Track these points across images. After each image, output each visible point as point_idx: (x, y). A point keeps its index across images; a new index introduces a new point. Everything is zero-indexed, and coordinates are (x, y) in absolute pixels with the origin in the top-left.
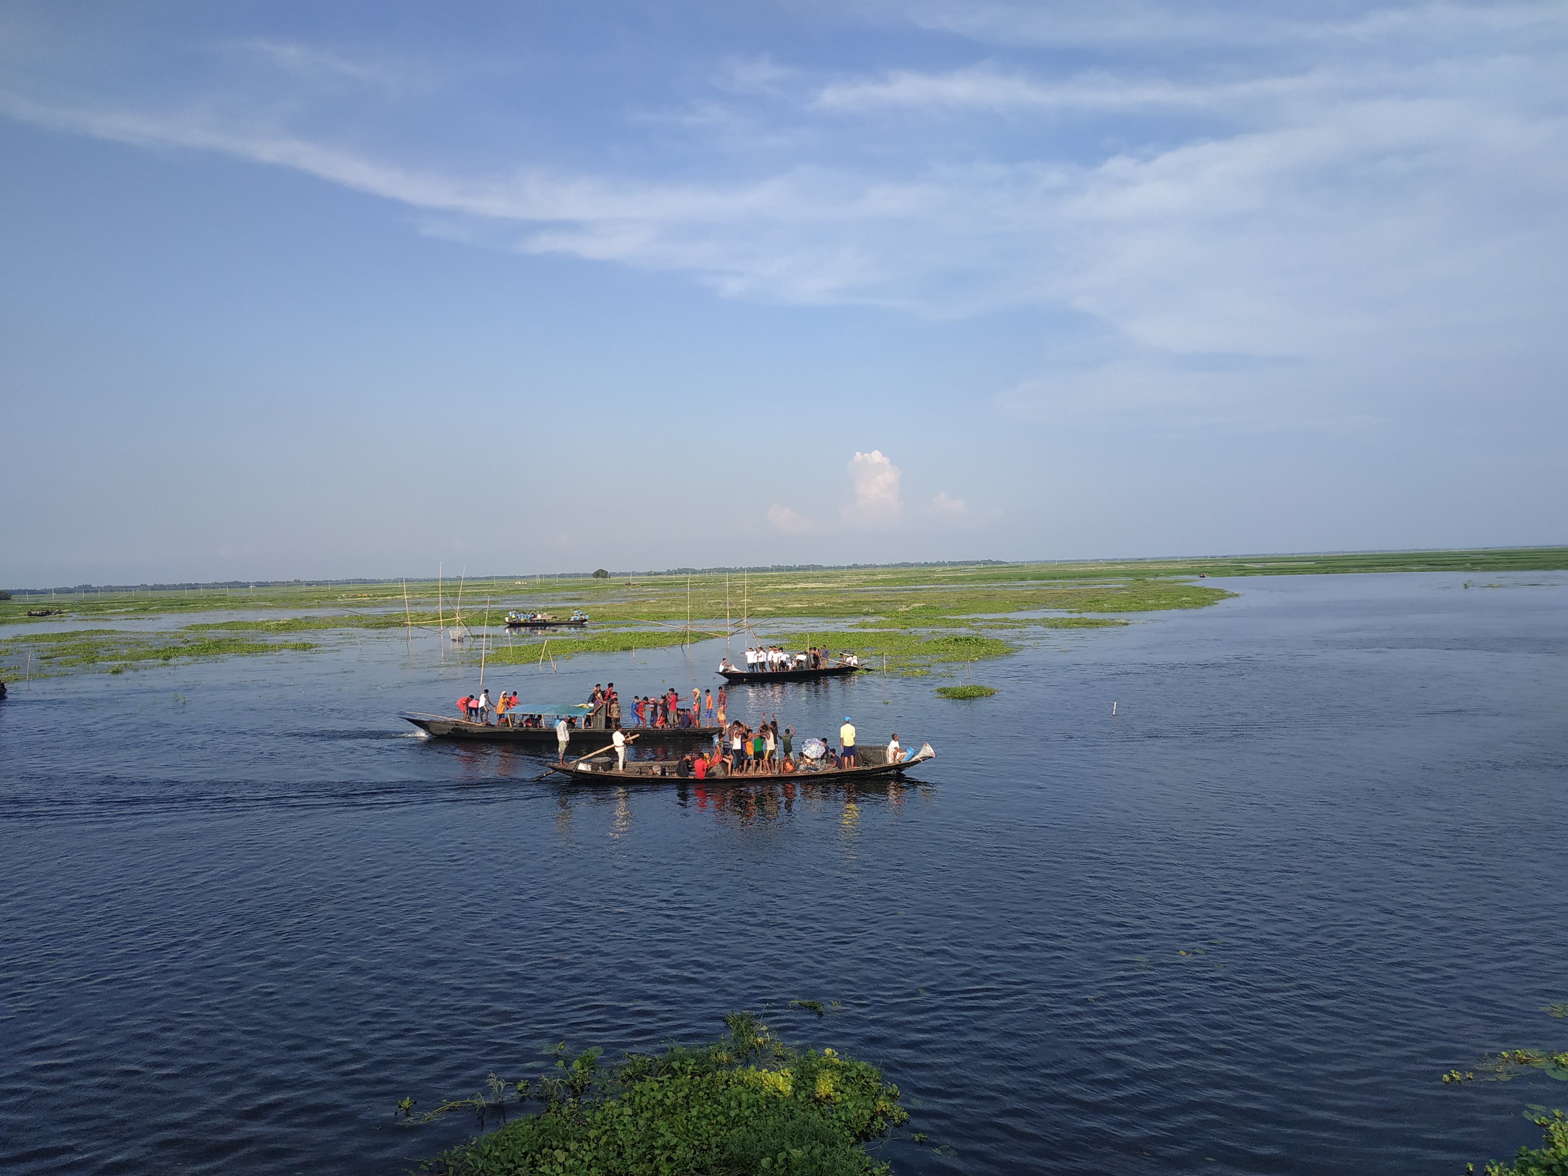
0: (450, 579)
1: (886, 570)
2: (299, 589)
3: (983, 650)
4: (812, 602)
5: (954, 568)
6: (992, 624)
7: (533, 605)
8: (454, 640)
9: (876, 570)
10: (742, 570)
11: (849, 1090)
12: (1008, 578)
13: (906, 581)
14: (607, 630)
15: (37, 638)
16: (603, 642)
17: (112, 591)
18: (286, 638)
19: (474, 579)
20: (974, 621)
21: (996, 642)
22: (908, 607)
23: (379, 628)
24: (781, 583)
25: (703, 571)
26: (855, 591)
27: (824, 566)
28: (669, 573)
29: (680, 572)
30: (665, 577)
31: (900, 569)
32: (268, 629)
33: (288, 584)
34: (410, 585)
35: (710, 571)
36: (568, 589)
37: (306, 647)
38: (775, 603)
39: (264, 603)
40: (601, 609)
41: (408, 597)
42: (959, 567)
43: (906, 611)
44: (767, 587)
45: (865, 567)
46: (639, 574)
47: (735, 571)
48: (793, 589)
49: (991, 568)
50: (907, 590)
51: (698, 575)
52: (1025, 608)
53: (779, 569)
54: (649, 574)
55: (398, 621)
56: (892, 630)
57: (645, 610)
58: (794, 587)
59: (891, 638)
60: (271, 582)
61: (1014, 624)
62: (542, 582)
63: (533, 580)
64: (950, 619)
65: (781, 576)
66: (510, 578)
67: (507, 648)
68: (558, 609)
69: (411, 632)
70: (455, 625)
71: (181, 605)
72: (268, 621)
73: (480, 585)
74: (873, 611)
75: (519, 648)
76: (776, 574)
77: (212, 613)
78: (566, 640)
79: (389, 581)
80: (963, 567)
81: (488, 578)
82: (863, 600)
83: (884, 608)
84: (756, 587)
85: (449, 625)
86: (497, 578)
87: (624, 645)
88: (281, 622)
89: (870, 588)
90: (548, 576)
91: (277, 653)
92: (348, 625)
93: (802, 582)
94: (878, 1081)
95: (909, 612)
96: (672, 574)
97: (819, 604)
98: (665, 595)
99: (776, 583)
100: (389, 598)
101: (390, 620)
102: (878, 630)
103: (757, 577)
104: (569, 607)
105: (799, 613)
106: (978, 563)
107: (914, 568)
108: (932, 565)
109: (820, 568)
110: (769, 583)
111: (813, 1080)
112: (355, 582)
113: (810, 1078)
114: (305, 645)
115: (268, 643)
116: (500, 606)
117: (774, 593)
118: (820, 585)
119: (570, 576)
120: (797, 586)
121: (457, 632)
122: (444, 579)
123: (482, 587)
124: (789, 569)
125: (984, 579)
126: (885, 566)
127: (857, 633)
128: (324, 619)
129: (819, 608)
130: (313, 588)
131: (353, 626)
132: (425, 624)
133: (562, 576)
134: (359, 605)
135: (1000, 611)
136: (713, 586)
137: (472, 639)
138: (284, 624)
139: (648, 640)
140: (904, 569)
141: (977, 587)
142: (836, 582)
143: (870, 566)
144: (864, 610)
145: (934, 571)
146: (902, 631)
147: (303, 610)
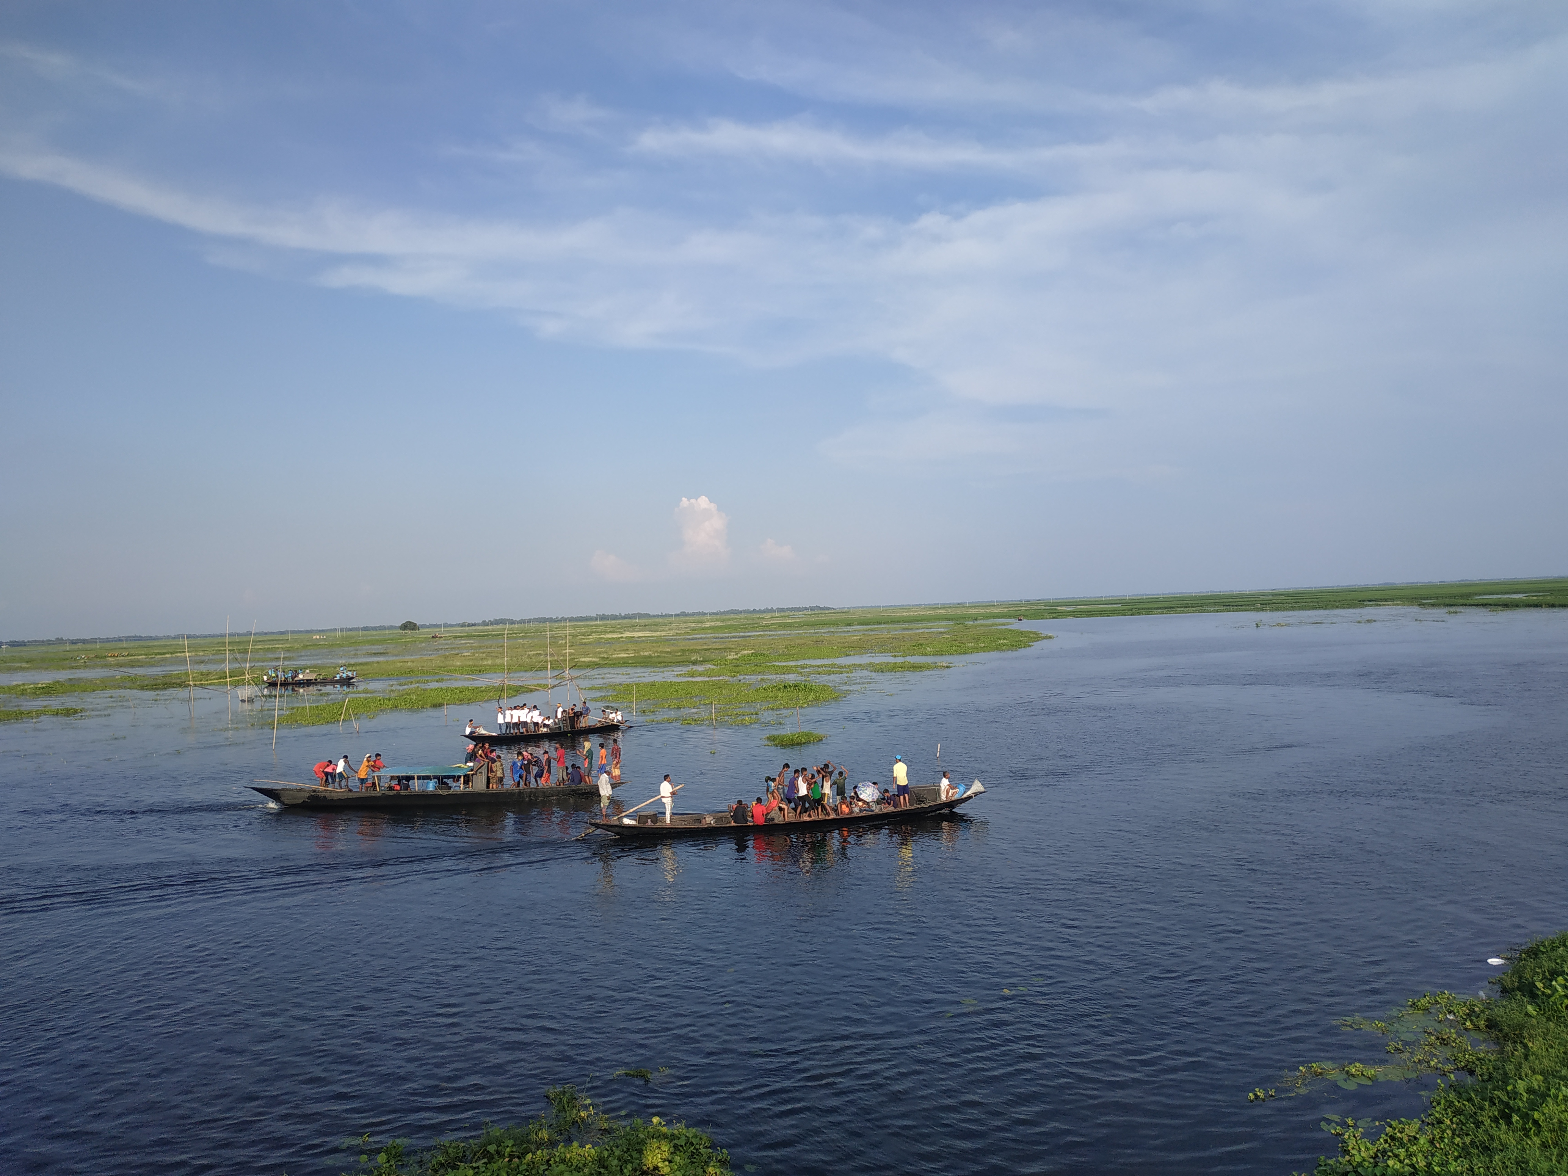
0: (239, 635)
1: (715, 617)
2: (62, 648)
3: (812, 696)
4: (638, 651)
5: (783, 614)
6: (820, 670)
7: (333, 661)
8: (243, 701)
9: (705, 618)
10: (564, 619)
11: (677, 1159)
12: (836, 624)
13: (735, 628)
14: (416, 686)
16: (411, 699)
18: (45, 703)
19: (266, 634)
20: (802, 667)
21: (824, 688)
22: (737, 654)
23: (156, 689)
24: (606, 632)
25: (522, 622)
26: (684, 639)
27: (651, 614)
28: (485, 623)
29: (497, 622)
30: (481, 628)
31: (728, 617)
32: (23, 693)
33: (49, 643)
34: (192, 641)
35: (529, 621)
36: (372, 643)
37: (69, 712)
38: (600, 653)
39: (19, 665)
40: (409, 664)
41: (190, 654)
42: (787, 614)
43: (735, 659)
44: (591, 637)
45: (693, 614)
46: (451, 626)
47: (557, 621)
48: (619, 638)
49: (819, 614)
50: (736, 637)
51: (516, 626)
52: (852, 653)
53: (603, 618)
54: (463, 625)
55: (178, 681)
56: (721, 678)
57: (458, 663)
58: (620, 636)
59: (719, 686)
60: (28, 642)
61: (841, 669)
62: (342, 636)
63: (333, 634)
64: (778, 666)
65: (606, 625)
66: (307, 632)
67: (303, 708)
68: (361, 664)
69: (194, 692)
70: (244, 684)
72: (24, 685)
73: (273, 640)
74: (701, 659)
75: (317, 707)
76: (601, 623)
78: (369, 698)
79: (168, 637)
80: (791, 614)
81: (282, 633)
82: (691, 648)
83: (713, 656)
84: (580, 637)
85: (236, 684)
86: (293, 632)
87: (435, 702)
88: (40, 685)
89: (698, 636)
90: (350, 630)
91: (34, 721)
92: (119, 687)
93: (628, 631)
94: (706, 1147)
95: (738, 660)
96: (488, 625)
97: (646, 654)
98: (480, 647)
99: (601, 632)
100: (167, 656)
101: (168, 680)
102: (707, 679)
103: (580, 627)
104: (373, 662)
105: (624, 663)
106: (806, 609)
107: (743, 615)
108: (760, 612)
109: (647, 616)
110: (593, 632)
111: (640, 1152)
112: (128, 639)
113: (636, 1150)
114: (68, 710)
115: (22, 708)
116: (295, 663)
117: (599, 642)
118: (648, 634)
119: (374, 629)
120: (622, 635)
121: (246, 692)
122: (231, 635)
123: (275, 642)
124: (615, 617)
125: (812, 625)
126: (713, 613)
127: (686, 682)
128: (91, 681)
129: (645, 657)
130: (80, 646)
131: (125, 688)
132: (210, 684)
133: (366, 629)
134: (132, 665)
135: (828, 657)
136: (532, 637)
137: (264, 699)
138: (43, 688)
139: (461, 696)
140: (732, 616)
141: (806, 633)
142: (663, 630)
143: (698, 614)
144: (693, 659)
145: (763, 618)
146: (731, 679)
147: (67, 671)
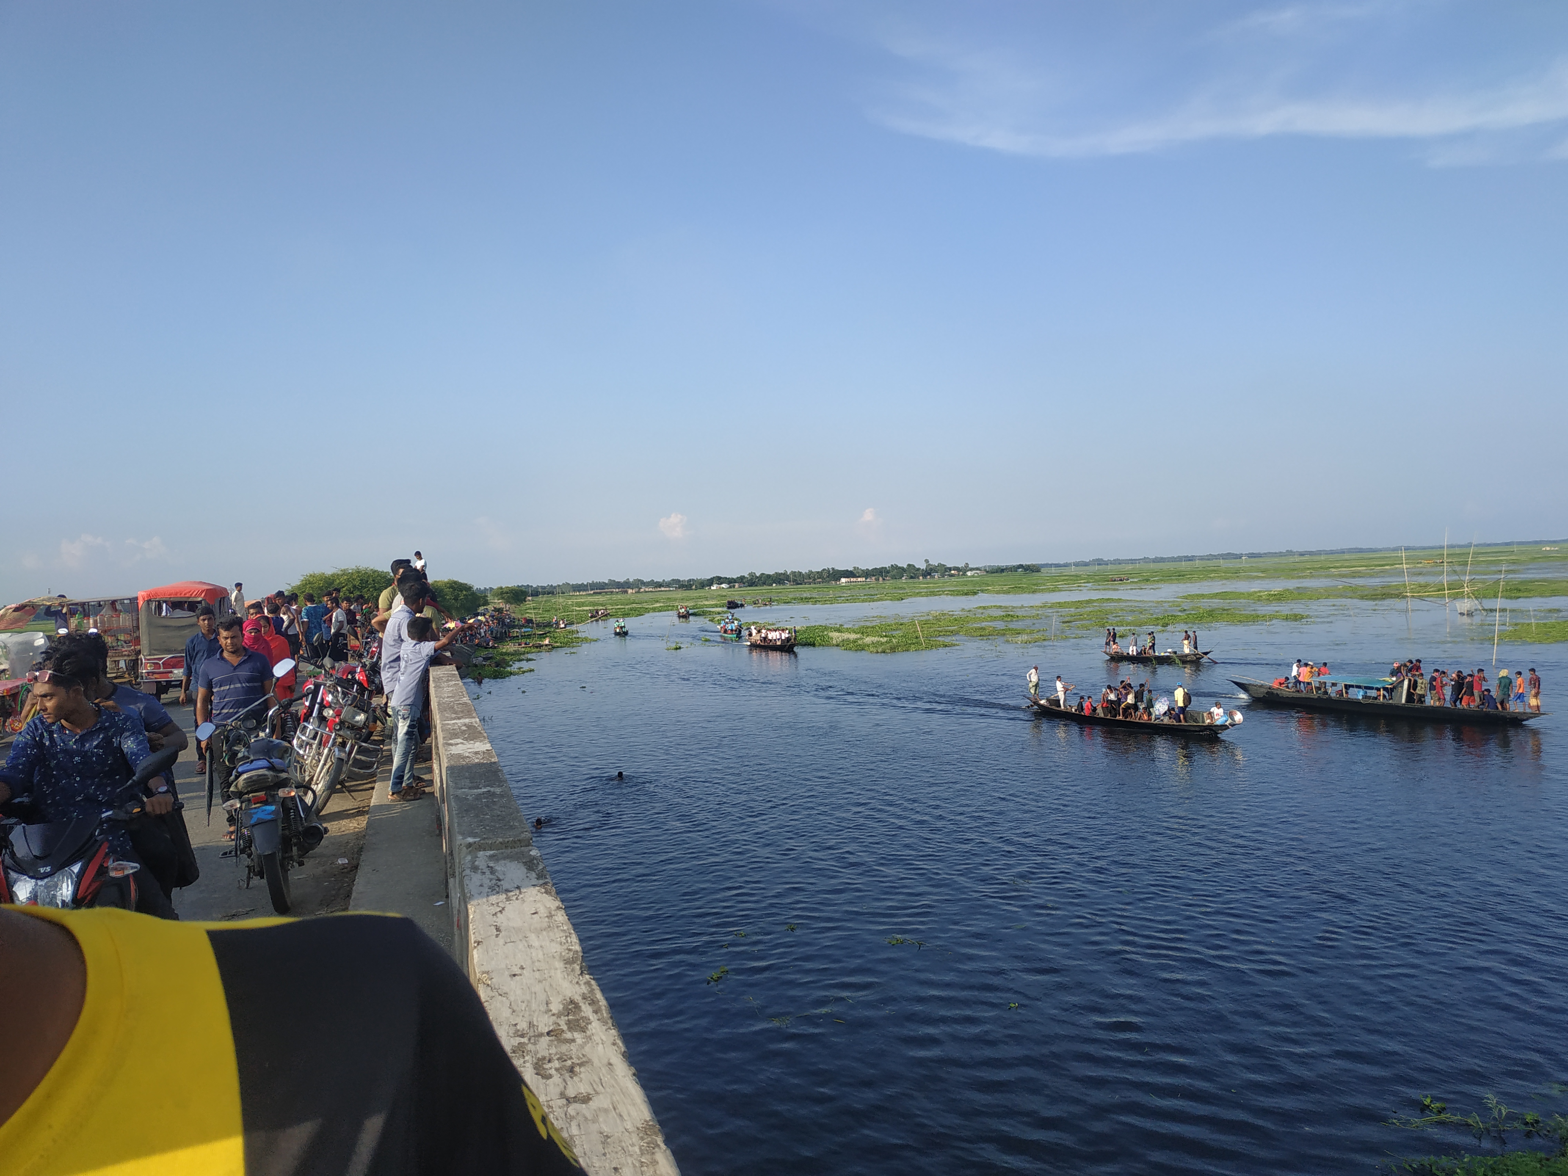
0: (1458, 546)
2: (1292, 559)
8: (1462, 614)
15: (1060, 605)
17: (1120, 564)
18: (1277, 609)
19: (1489, 545)
23: (1375, 599)
32: (1259, 599)
33: (1281, 555)
34: (1411, 553)
37: (1297, 618)
39: (1256, 574)
41: (1408, 566)
55: (1396, 592)
60: (1265, 554)
66: (1536, 542)
67: (1528, 624)
70: (1463, 597)
71: (1179, 576)
72: (1260, 592)
73: (1497, 552)
77: (1206, 583)
79: (1387, 549)
81: (1507, 544)
85: (1456, 597)
88: (1272, 593)
91: (1268, 623)
92: (1342, 596)
100: (1385, 567)
101: (1385, 591)
112: (1351, 551)
114: (1296, 615)
115: (1259, 612)
121: (1465, 605)
122: (1449, 547)
123: (1498, 554)
128: (1316, 590)
130: (1306, 558)
131: (1346, 597)
132: (1428, 596)
134: (1354, 575)
137: (1484, 613)
138: (1275, 595)
147: (1295, 581)
